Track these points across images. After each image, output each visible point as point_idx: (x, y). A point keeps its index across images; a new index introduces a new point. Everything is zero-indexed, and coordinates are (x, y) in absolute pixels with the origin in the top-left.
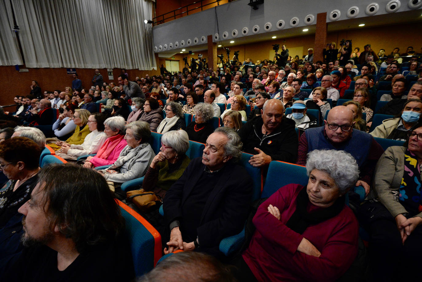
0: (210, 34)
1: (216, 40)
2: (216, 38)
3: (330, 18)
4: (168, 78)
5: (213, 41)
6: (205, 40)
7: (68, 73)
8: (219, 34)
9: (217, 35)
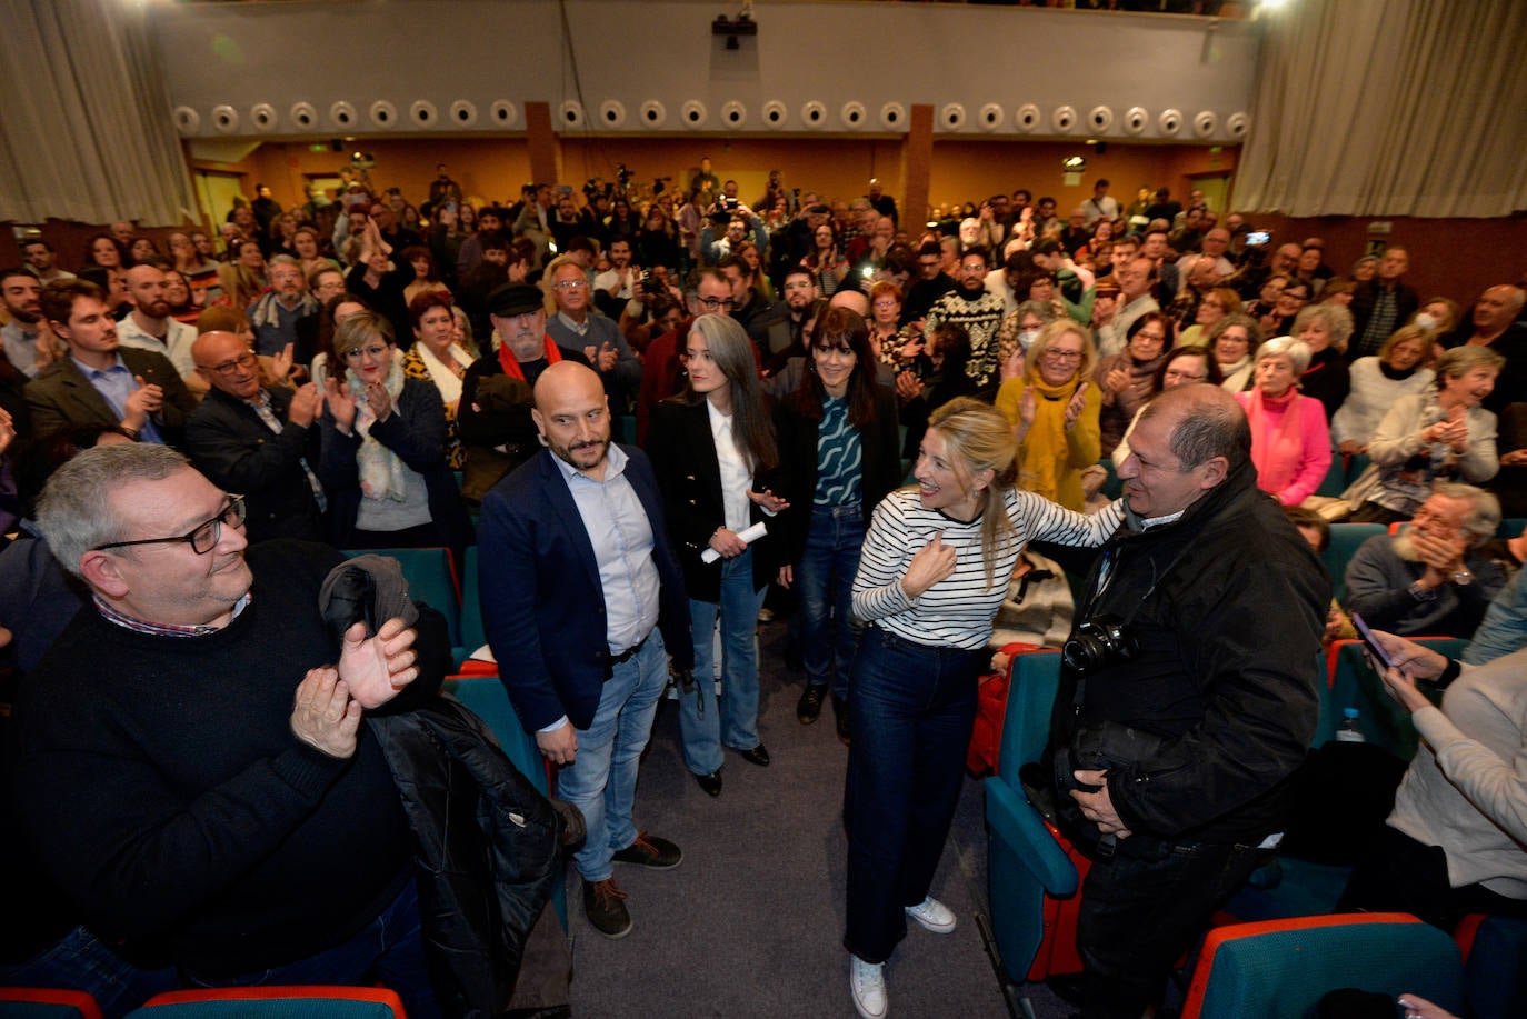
0: (537, 99)
1: (568, 123)
2: (571, 116)
3: (941, 124)
5: (555, 127)
9: (576, 108)
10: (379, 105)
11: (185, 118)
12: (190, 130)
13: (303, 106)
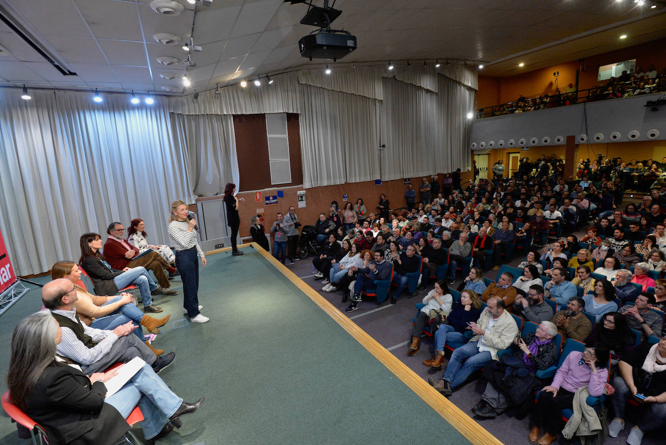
0: (571, 134)
1: (581, 141)
2: (582, 139)
4: (525, 192)
5: (576, 143)
6: (563, 140)
7: (405, 184)
8: (587, 135)
9: (584, 136)
10: (523, 140)
11: (474, 145)
12: (474, 148)
13: (502, 142)
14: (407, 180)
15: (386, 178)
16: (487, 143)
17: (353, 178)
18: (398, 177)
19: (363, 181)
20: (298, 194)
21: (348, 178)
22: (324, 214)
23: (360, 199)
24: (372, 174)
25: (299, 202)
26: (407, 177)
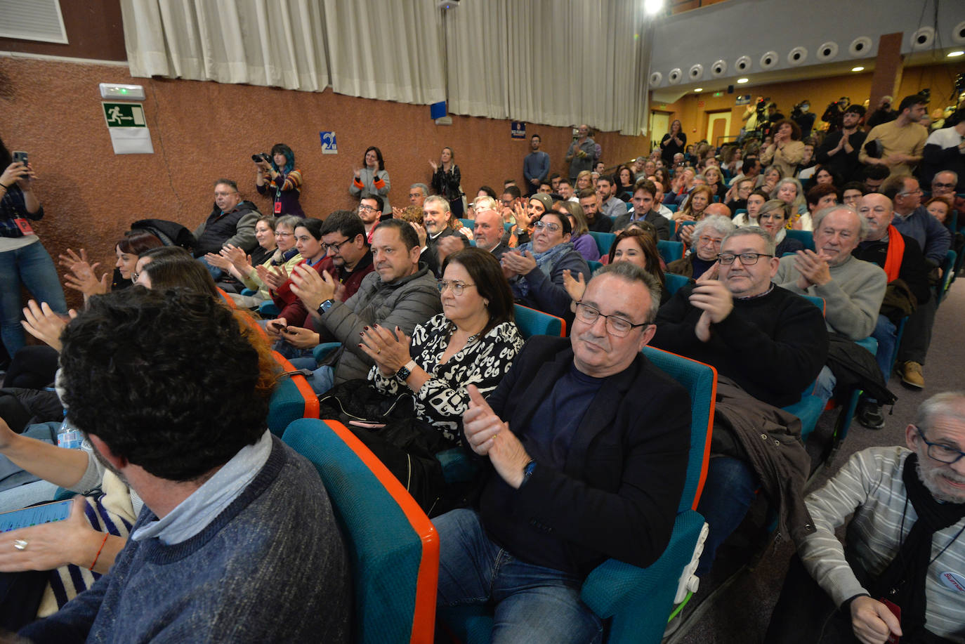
2: (922, 40)
6: (870, 48)
7: (513, 136)
9: (928, 31)
11: (655, 78)
12: (656, 85)
13: (720, 62)
14: (519, 127)
15: (462, 106)
16: (685, 70)
17: (356, 81)
18: (496, 112)
19: (388, 98)
20: (104, 94)
21: (335, 76)
22: (234, 185)
23: (373, 148)
24: (420, 81)
25: (112, 130)
26: (518, 118)
